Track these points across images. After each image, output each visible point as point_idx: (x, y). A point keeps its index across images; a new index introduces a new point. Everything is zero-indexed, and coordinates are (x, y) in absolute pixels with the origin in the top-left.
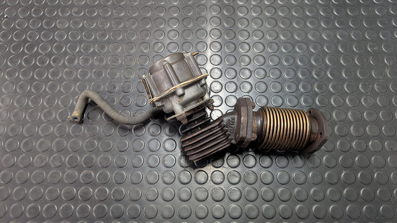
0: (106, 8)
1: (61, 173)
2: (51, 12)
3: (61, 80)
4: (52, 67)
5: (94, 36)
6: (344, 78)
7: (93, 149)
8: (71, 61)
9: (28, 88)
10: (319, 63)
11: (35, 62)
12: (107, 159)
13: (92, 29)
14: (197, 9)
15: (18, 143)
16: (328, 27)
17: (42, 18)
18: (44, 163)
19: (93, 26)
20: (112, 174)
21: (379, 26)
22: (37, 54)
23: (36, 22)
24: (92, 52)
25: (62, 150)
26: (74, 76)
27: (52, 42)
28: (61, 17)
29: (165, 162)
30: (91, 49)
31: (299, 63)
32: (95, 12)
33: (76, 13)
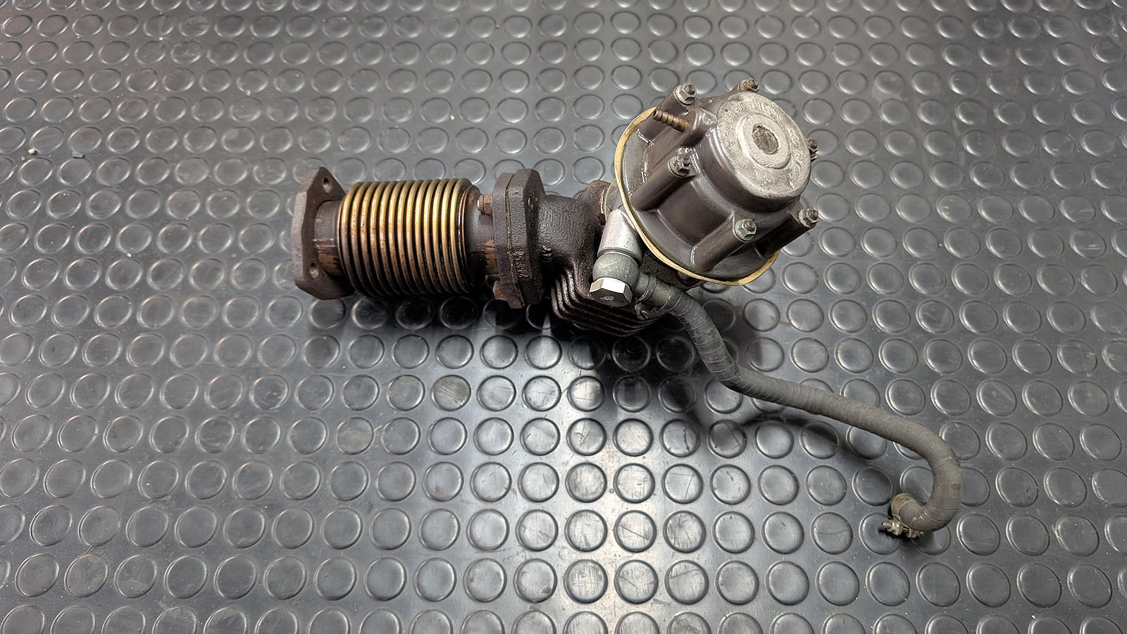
0: (319, 130)
1: (144, 616)
2: (161, 140)
3: (173, 330)
4: (149, 292)
6: (1011, 332)
7: (252, 540)
8: (206, 275)
9: (72, 352)
10: (933, 287)
11: (103, 277)
12: (292, 572)
13: (276, 186)
14: (575, 136)
15: (24, 518)
17: (134, 157)
18: (97, 581)
19: (277, 177)
20: (304, 620)
21: (1097, 185)
22: (112, 253)
23: (118, 168)
24: (269, 251)
25: (155, 543)
26: (211, 319)
27: (157, 222)
28: (190, 153)
29: (474, 585)
30: (267, 243)
31: (874, 286)
32: (285, 142)
33: (232, 143)
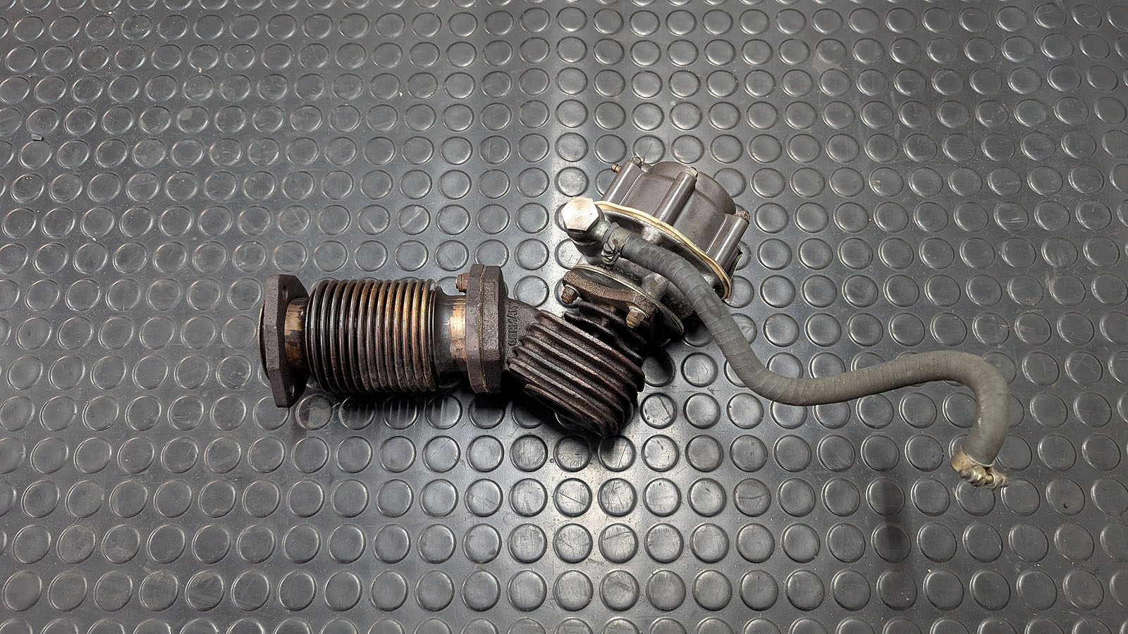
0: (271, 109)
1: (131, 580)
2: (119, 120)
3: (141, 313)
4: (116, 276)
5: (235, 186)
6: (930, 305)
7: (225, 510)
8: (169, 258)
9: (47, 337)
10: (860, 261)
11: (70, 260)
12: (263, 537)
13: (231, 168)
14: (520, 112)
15: (15, 492)
16: (885, 159)
17: (93, 139)
18: (86, 549)
19: (232, 159)
20: (275, 582)
21: (1026, 157)
22: (77, 237)
23: (77, 151)
24: (227, 234)
25: (139, 514)
26: (177, 302)
27: (119, 206)
28: (147, 135)
29: (426, 548)
30: (225, 226)
32: (239, 122)
33: (186, 124)
